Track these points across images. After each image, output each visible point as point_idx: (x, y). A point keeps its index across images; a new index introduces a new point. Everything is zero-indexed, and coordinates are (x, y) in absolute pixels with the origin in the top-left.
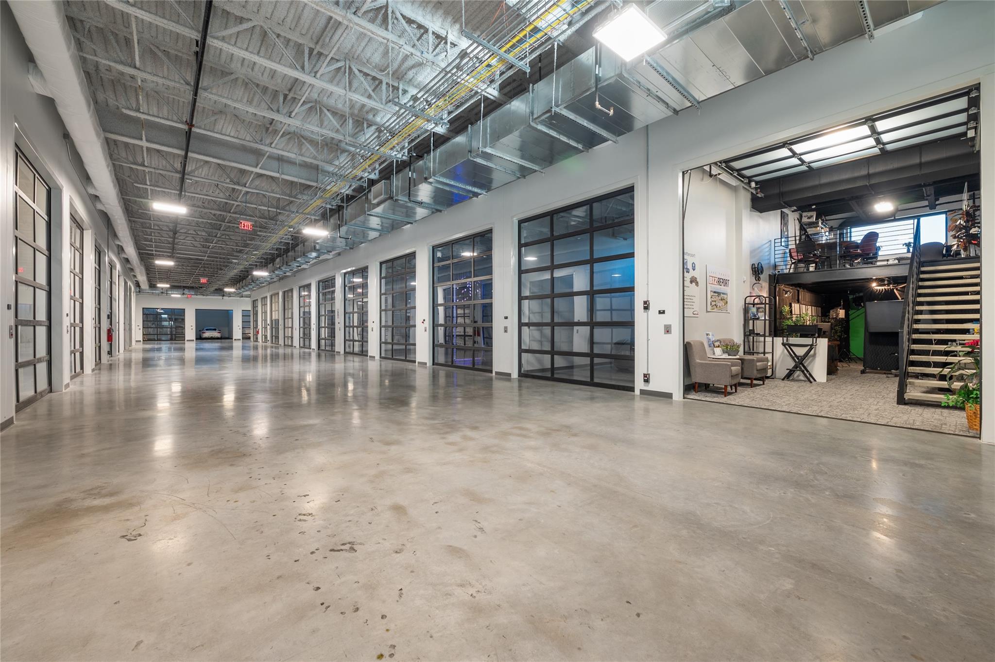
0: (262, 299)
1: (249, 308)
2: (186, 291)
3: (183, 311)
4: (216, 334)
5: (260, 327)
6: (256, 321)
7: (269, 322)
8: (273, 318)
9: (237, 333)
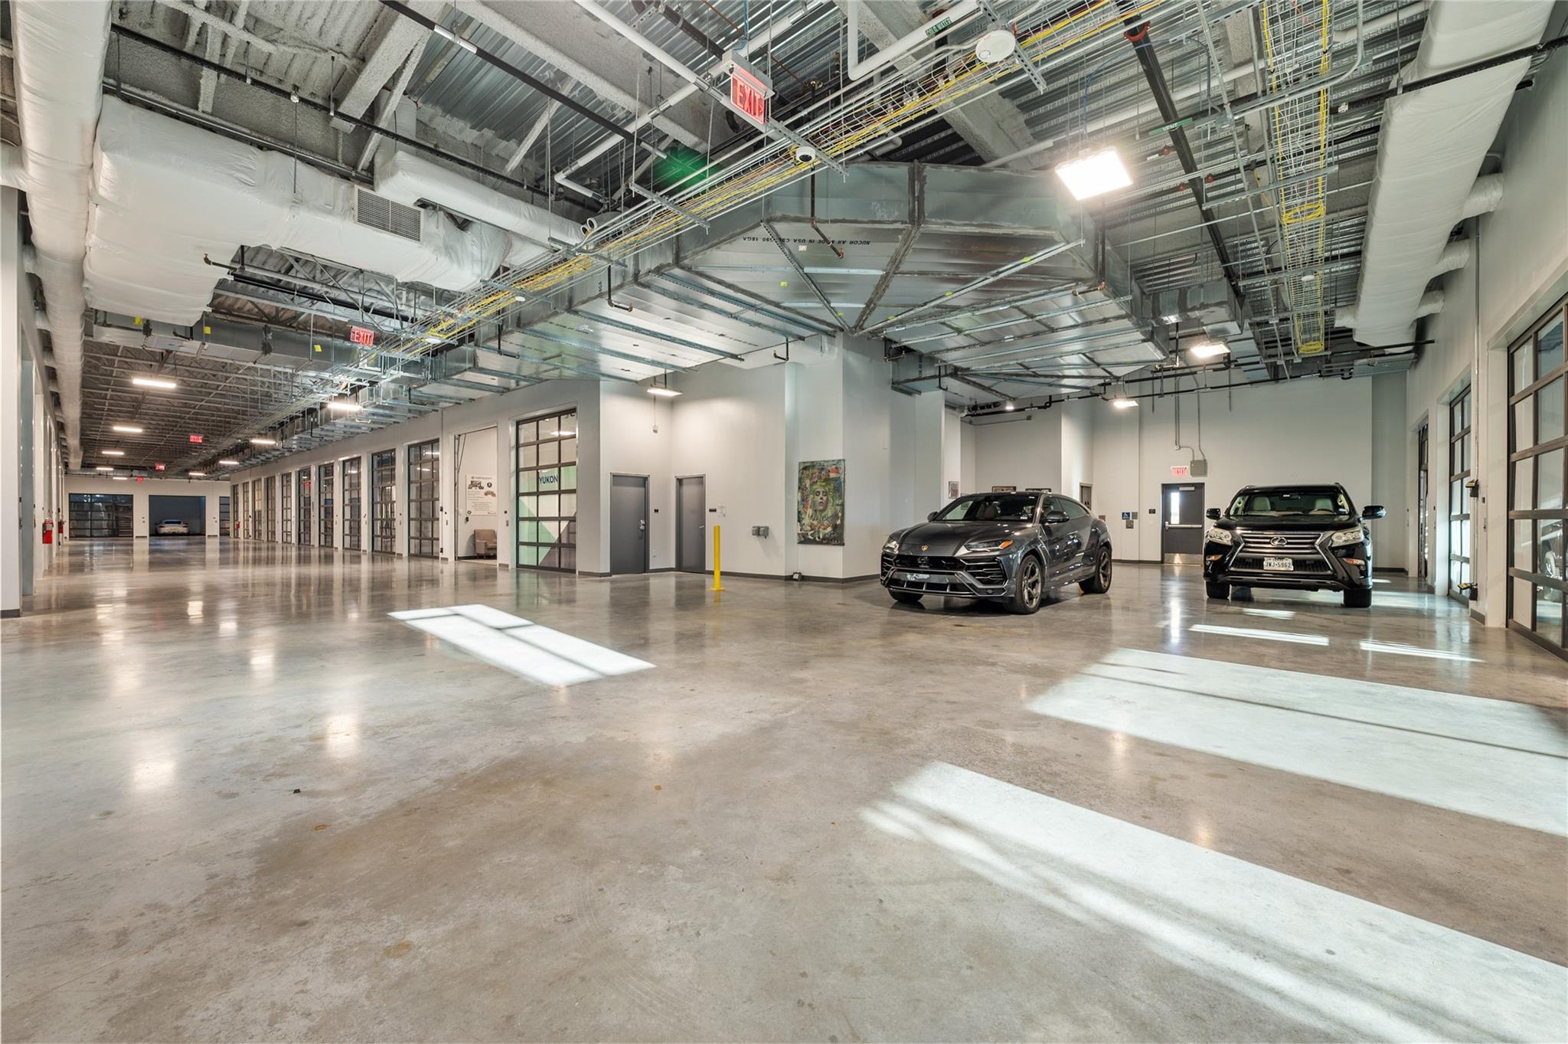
0: (244, 484)
1: (228, 494)
2: (135, 473)
3: (130, 498)
4: (181, 529)
5: (241, 519)
6: (236, 512)
7: (250, 514)
8: (256, 509)
9: (212, 526)
